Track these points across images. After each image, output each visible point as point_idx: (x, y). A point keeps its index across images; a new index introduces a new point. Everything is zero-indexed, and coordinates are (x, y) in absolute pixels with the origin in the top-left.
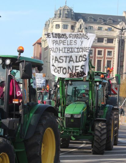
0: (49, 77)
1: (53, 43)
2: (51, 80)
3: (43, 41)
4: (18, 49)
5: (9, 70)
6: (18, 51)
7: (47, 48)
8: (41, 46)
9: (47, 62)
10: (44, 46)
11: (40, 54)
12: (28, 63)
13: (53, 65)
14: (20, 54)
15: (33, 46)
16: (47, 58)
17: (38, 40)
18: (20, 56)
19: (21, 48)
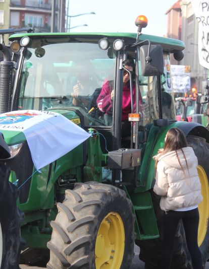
0: (196, 71)
1: (203, 8)
2: (200, 77)
3: (184, 5)
4: (137, 20)
5: (121, 60)
6: (137, 25)
7: (191, 19)
8: (181, 15)
9: (192, 44)
10: (186, 13)
11: (180, 30)
12: (155, 46)
14: (140, 31)
15: (166, 14)
16: (192, 36)
17: (175, 4)
18: (141, 34)
19: (142, 19)
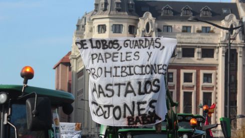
0: (88, 129)
1: (93, 59)
2: (91, 135)
3: (73, 58)
4: (22, 71)
5: (6, 115)
6: (22, 76)
7: (81, 73)
8: (70, 69)
9: (82, 100)
10: (76, 67)
11: (69, 85)
12: (42, 98)
13: (94, 103)
14: (26, 82)
15: (54, 68)
16: (82, 92)
17: (64, 58)
18: (27, 86)
19: (28, 70)
